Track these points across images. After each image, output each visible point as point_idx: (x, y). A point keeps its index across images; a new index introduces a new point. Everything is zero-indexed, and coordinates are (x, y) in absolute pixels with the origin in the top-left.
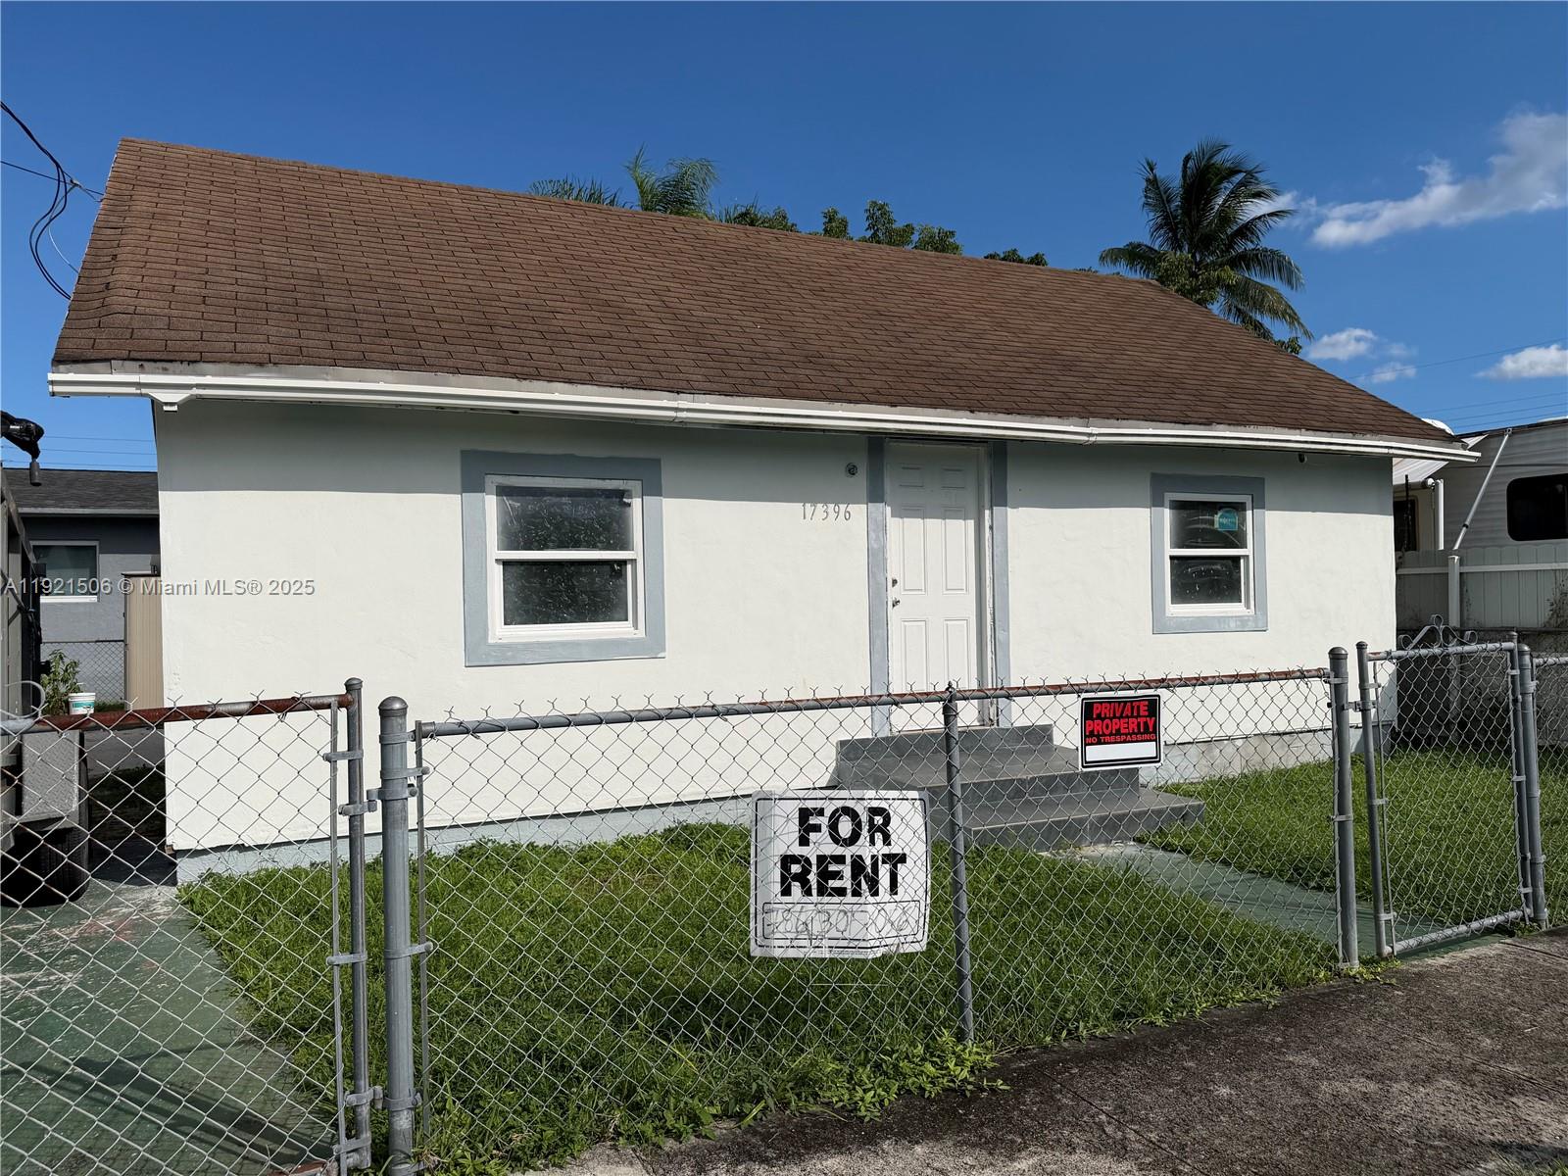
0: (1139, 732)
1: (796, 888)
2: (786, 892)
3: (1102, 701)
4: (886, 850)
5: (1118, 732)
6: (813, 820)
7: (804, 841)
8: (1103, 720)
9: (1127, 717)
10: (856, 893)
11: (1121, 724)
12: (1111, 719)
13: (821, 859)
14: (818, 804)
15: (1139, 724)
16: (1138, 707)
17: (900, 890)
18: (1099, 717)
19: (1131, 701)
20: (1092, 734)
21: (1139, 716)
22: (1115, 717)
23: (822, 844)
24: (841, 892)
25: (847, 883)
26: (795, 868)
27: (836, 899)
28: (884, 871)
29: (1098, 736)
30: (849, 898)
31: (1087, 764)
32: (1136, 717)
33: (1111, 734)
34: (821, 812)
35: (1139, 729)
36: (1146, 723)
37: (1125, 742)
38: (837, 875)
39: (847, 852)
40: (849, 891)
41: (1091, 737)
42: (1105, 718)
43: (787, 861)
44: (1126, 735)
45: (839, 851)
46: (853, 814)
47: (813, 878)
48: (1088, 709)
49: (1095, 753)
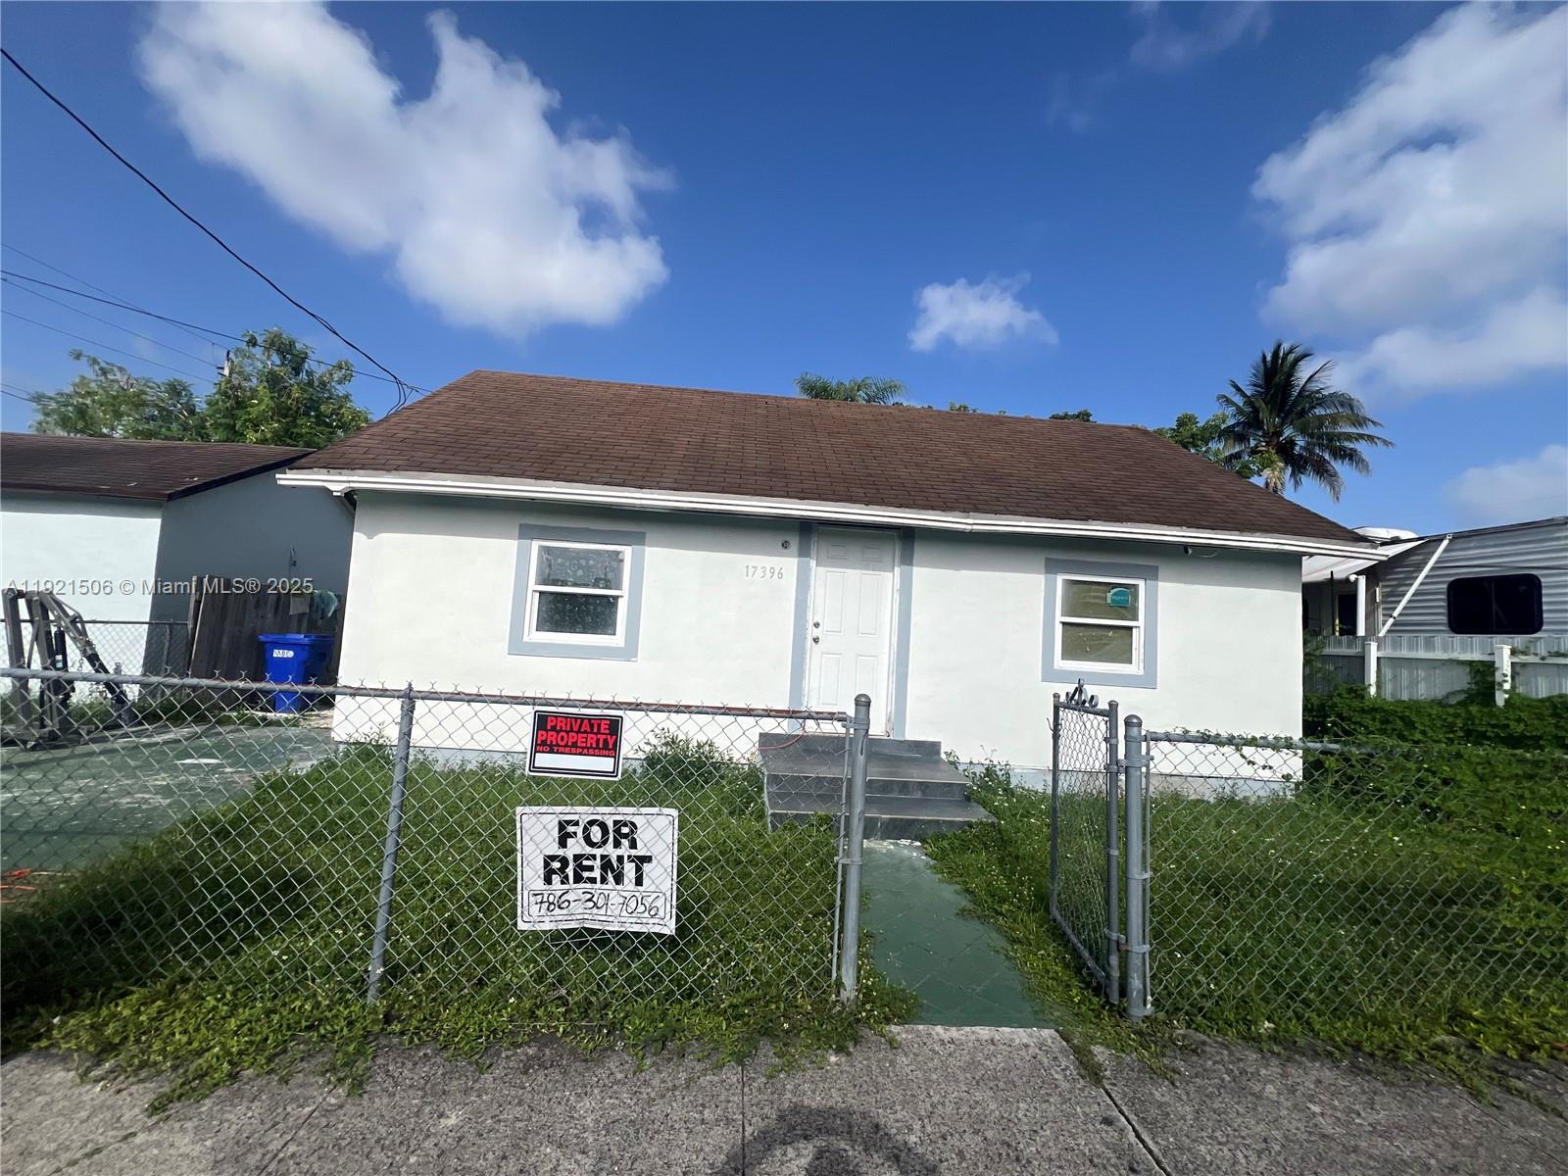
0: (597, 747)
1: (556, 878)
2: (548, 880)
3: (556, 716)
4: (633, 852)
5: (574, 744)
6: (571, 829)
7: (563, 844)
8: (558, 733)
9: (585, 732)
10: (604, 880)
11: (580, 739)
12: (567, 732)
13: (577, 857)
14: (575, 818)
15: (598, 740)
16: (599, 725)
17: (646, 881)
18: (553, 728)
19: (591, 720)
20: (544, 743)
21: (599, 732)
22: (572, 730)
23: (576, 846)
24: (593, 880)
25: (597, 874)
26: (556, 865)
27: (589, 885)
28: (629, 869)
29: (551, 746)
30: (598, 885)
31: (533, 768)
32: (596, 734)
33: (566, 746)
34: (577, 824)
35: (598, 744)
36: (605, 741)
37: (581, 754)
38: (591, 869)
39: (598, 852)
40: (599, 880)
41: (541, 745)
42: (561, 730)
43: (549, 859)
44: (583, 748)
45: (589, 850)
46: (603, 826)
47: (570, 871)
48: (542, 721)
49: (544, 760)
